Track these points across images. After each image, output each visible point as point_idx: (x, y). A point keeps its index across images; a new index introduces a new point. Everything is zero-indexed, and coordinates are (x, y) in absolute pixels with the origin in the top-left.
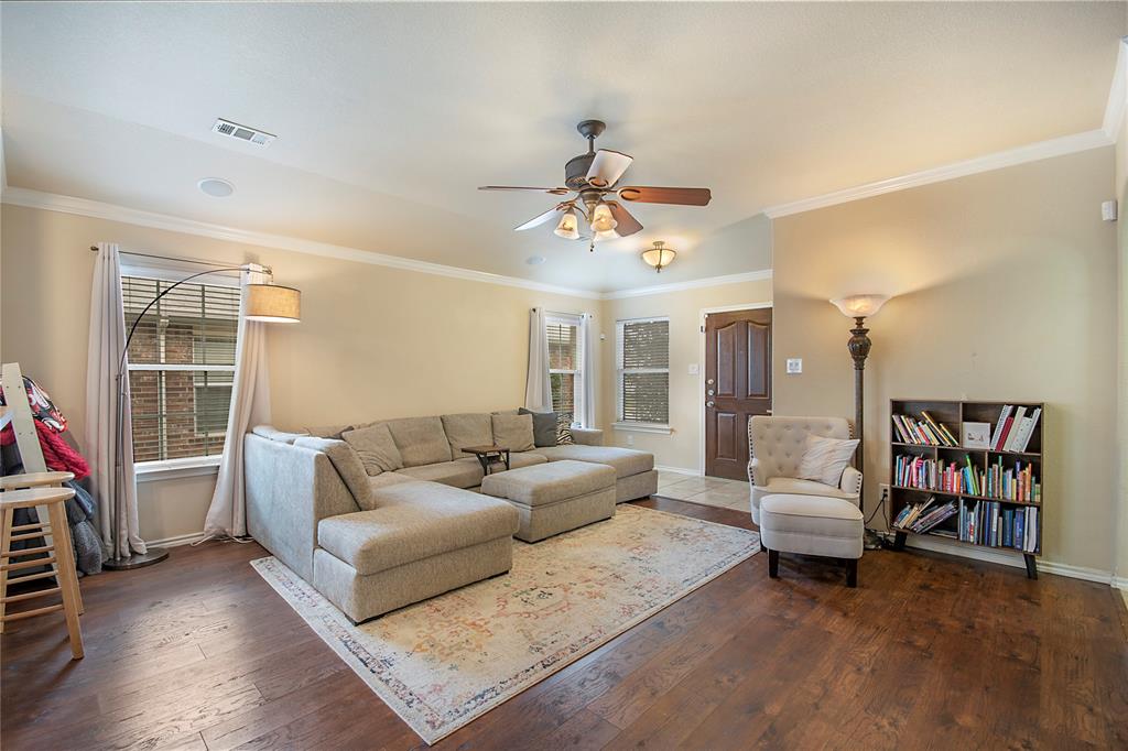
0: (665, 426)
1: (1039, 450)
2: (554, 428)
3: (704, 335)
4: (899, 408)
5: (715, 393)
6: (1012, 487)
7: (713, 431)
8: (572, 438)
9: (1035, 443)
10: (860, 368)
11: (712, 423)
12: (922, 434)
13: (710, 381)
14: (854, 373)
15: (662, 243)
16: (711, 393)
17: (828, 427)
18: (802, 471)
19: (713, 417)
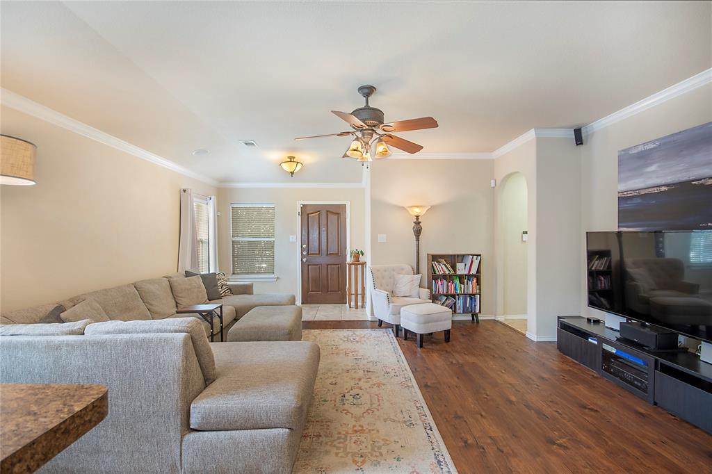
0: (272, 276)
1: (480, 273)
2: (216, 285)
3: (300, 217)
4: (435, 258)
5: (308, 253)
6: (471, 287)
7: (306, 276)
8: (231, 291)
9: (479, 271)
10: (418, 240)
11: (306, 272)
12: (442, 269)
13: (304, 246)
14: (415, 242)
15: (294, 158)
16: (305, 253)
17: (403, 269)
18: (397, 293)
19: (306, 268)
